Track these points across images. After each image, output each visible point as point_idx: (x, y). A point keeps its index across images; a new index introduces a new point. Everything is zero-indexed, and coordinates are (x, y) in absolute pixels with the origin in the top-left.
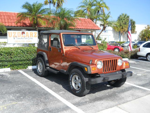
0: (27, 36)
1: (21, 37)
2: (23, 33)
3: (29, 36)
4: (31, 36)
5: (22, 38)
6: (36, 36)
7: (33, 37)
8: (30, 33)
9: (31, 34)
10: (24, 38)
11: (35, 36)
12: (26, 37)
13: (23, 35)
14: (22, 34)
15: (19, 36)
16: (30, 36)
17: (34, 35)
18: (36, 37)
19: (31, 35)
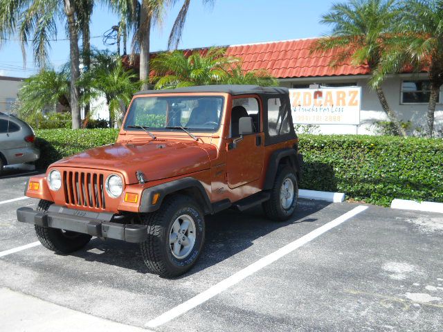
0: (328, 103)
1: (311, 107)
2: (318, 94)
3: (335, 102)
4: (341, 101)
5: (315, 107)
6: (354, 102)
7: (344, 104)
8: (338, 93)
9: (341, 96)
10: (319, 108)
11: (351, 104)
12: (326, 105)
13: (319, 99)
14: (315, 97)
15: (307, 102)
16: (338, 104)
17: (348, 99)
18: (356, 104)
19: (341, 99)
